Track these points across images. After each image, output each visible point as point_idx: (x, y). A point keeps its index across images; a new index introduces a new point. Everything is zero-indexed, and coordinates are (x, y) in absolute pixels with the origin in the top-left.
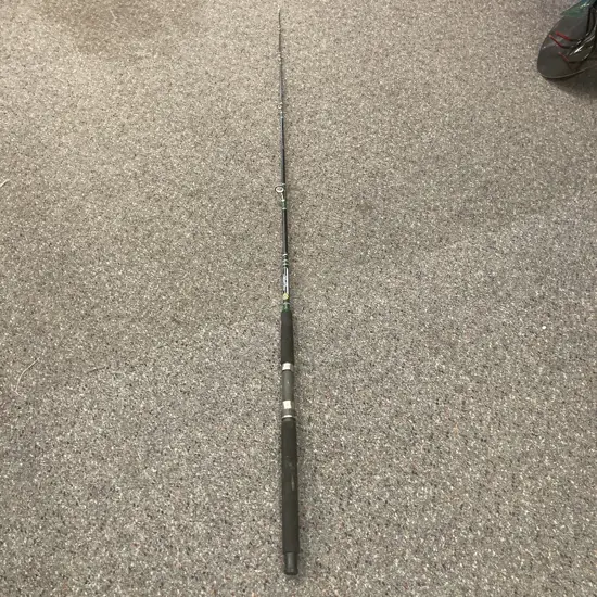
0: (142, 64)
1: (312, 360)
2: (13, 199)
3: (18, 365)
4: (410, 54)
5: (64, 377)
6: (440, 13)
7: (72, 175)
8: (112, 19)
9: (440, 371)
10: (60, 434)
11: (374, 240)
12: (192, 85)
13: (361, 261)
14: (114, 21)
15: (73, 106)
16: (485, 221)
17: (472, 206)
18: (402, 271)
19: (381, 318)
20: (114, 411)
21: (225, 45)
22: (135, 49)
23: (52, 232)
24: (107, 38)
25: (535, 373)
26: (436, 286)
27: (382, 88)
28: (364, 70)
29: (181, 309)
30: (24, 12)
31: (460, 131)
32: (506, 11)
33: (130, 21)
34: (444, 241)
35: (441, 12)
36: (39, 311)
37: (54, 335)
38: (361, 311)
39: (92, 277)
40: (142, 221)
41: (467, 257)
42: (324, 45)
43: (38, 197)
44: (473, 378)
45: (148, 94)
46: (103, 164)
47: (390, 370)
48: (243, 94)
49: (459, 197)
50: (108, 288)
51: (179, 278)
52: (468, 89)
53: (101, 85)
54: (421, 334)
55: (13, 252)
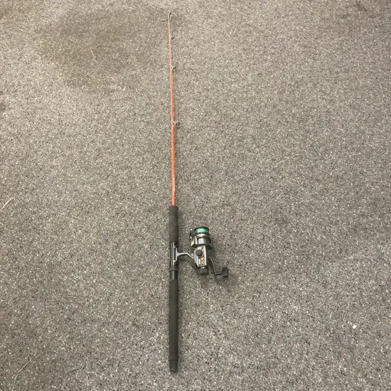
0: (114, 96)
1: (242, 363)
2: (15, 215)
3: (15, 365)
4: (315, 85)
5: (50, 376)
6: (337, 50)
7: (60, 193)
8: (92, 58)
9: (342, 373)
11: (289, 251)
12: (151, 114)
13: (279, 270)
14: (94, 60)
15: (62, 133)
16: (375, 234)
17: (365, 221)
18: (312, 280)
19: (296, 324)
22: (108, 83)
24: (88, 74)
26: (338, 294)
27: (294, 116)
28: (280, 100)
29: (140, 315)
30: (29, 52)
31: (354, 153)
32: (387, 47)
33: (105, 59)
34: (344, 252)
36: (33, 315)
37: (43, 337)
38: (280, 317)
39: (73, 285)
40: (111, 234)
41: (361, 267)
42: (250, 79)
43: (34, 213)
44: (368, 380)
45: (118, 123)
46: (84, 184)
47: (303, 372)
48: (189, 122)
49: (355, 212)
50: (85, 295)
51: (139, 286)
52: (360, 116)
53: (83, 115)
54: (327, 338)
55: (15, 262)
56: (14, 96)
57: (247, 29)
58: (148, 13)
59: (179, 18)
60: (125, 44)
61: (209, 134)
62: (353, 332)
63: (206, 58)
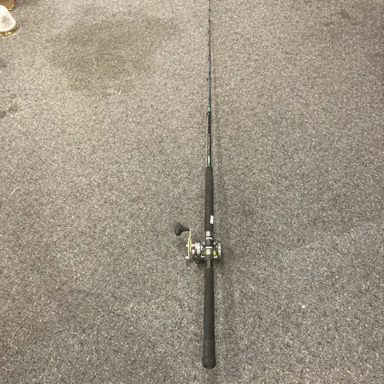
0: (110, 99)
2: (20, 202)
3: (14, 324)
4: (292, 90)
5: (42, 334)
6: (317, 56)
7: (59, 184)
8: (94, 64)
9: (288, 346)
10: (35, 377)
11: (252, 239)
12: (141, 116)
13: (242, 255)
14: (95, 66)
15: (63, 132)
16: (332, 227)
17: (324, 214)
18: (270, 265)
19: (252, 302)
20: (70, 362)
21: (166, 84)
22: (106, 88)
23: (43, 227)
24: (89, 79)
25: (356, 351)
26: (292, 278)
27: (270, 118)
28: (258, 103)
29: (118, 288)
30: (40, 60)
31: (321, 153)
32: (365, 53)
33: (105, 66)
34: (301, 242)
35: (319, 55)
36: (30, 285)
37: (37, 303)
38: (238, 295)
39: (65, 261)
40: (100, 219)
41: (316, 255)
42: (232, 84)
43: (36, 200)
44: (310, 352)
45: (112, 123)
46: (79, 176)
47: (253, 343)
48: (174, 123)
49: (316, 207)
50: (74, 270)
51: (120, 264)
52: (331, 119)
53: (83, 115)
54: (278, 315)
55: (18, 241)
56: (25, 99)
57: (234, 37)
58: (146, 23)
59: (174, 27)
60: (123, 52)
61: (191, 134)
62: (302, 311)
63: (195, 64)
